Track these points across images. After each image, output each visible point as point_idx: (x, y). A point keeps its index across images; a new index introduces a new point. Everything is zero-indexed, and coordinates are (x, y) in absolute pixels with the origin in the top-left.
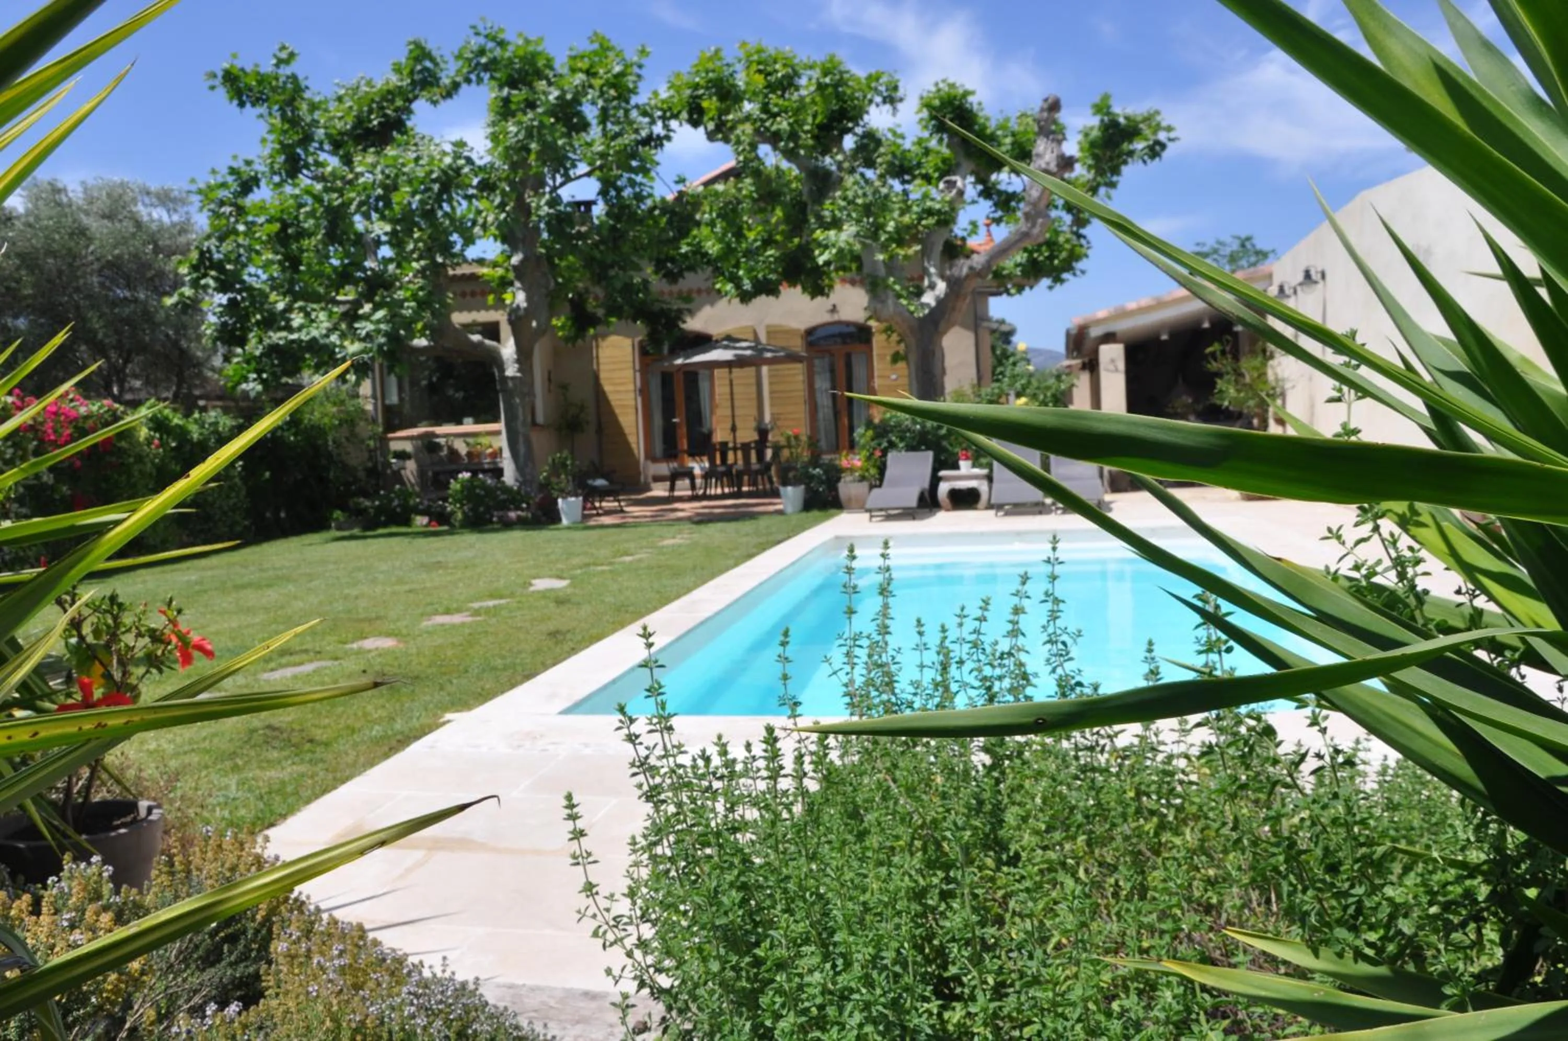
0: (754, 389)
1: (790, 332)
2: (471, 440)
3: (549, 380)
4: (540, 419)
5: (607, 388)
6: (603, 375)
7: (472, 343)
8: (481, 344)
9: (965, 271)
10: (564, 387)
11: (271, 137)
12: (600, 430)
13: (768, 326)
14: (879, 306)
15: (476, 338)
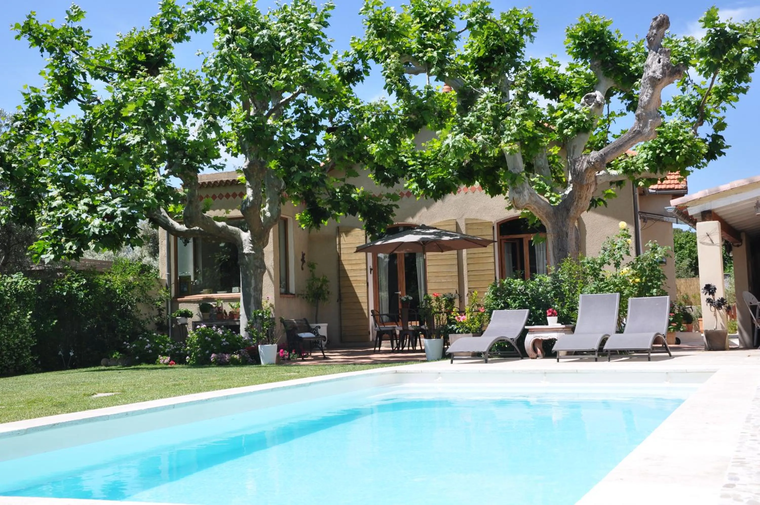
0: (455, 269)
1: (483, 224)
2: (233, 304)
3: (303, 260)
4: (292, 289)
5: (347, 267)
6: (343, 258)
7: (217, 227)
8: (224, 228)
9: (585, 165)
10: (312, 266)
11: (48, 71)
12: (340, 299)
13: (466, 219)
14: (516, 196)
15: (220, 224)
